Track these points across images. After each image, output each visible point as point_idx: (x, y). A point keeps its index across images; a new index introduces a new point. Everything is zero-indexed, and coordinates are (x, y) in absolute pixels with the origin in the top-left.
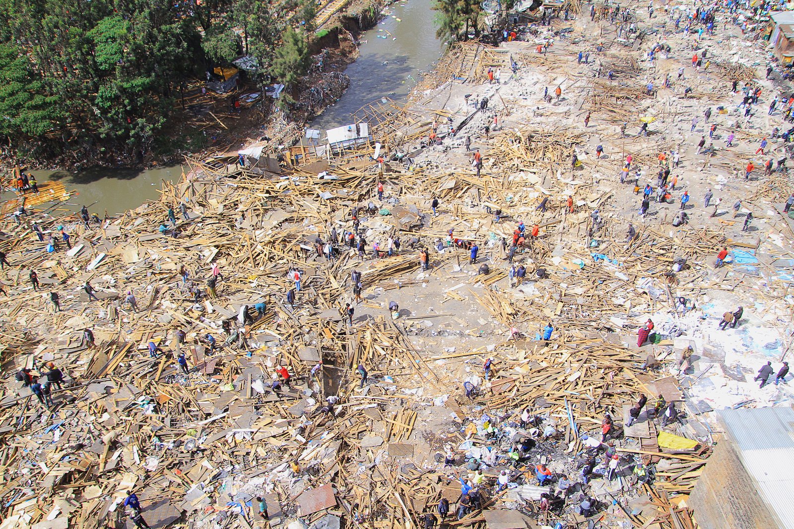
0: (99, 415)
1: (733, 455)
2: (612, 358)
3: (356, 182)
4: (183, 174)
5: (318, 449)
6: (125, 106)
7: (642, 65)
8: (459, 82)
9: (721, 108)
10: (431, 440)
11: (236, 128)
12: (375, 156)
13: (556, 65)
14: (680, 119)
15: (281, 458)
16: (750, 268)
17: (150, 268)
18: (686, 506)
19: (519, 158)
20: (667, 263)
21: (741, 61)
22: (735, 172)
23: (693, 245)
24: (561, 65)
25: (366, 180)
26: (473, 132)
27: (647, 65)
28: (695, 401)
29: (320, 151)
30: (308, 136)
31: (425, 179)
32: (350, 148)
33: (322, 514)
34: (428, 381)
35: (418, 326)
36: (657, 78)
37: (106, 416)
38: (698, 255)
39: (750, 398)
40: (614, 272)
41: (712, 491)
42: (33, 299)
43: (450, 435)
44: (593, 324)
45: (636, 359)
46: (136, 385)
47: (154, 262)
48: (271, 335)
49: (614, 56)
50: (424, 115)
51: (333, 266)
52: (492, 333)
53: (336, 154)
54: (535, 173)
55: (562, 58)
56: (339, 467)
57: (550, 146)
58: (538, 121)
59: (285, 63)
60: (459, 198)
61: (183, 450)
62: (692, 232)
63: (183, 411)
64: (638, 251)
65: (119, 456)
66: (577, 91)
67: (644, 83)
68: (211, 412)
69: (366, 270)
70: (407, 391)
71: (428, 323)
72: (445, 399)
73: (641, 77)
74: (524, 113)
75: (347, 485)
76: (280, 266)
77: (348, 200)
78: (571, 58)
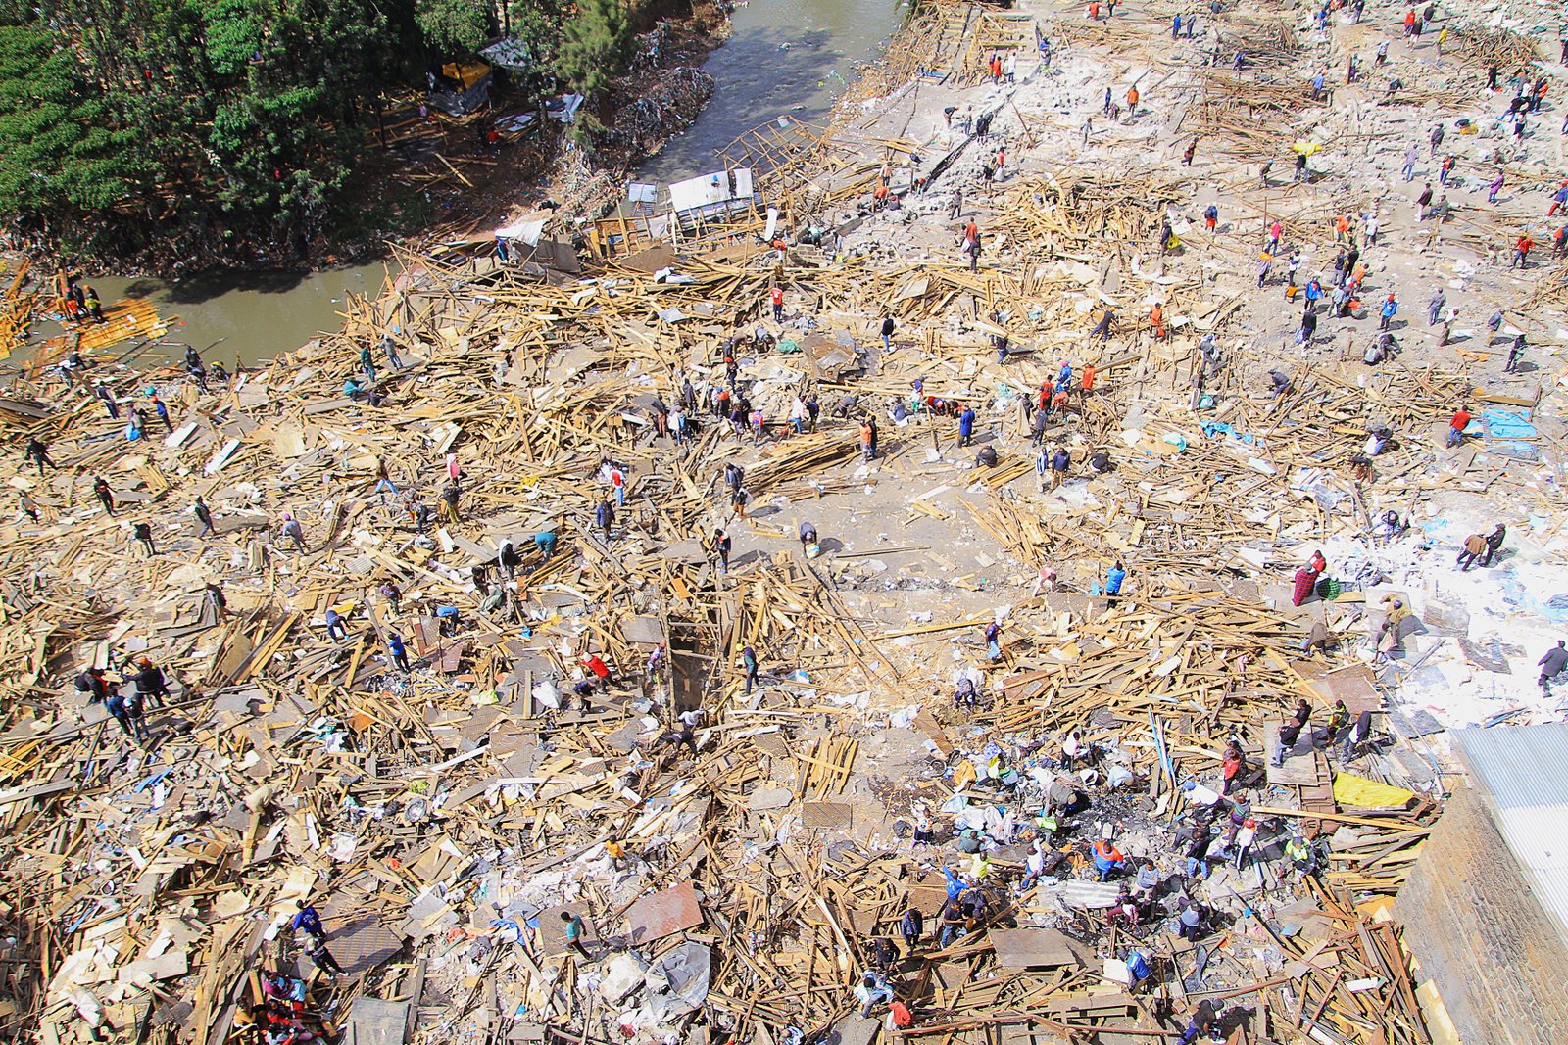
0: (238, 755)
1: (1482, 817)
2: (1243, 628)
3: (731, 288)
4: (387, 279)
5: (666, 815)
6: (269, 146)
7: (1303, 39)
8: (933, 81)
9: (1464, 124)
10: (886, 795)
11: (488, 184)
12: (768, 236)
13: (1128, 43)
14: (1379, 147)
15: (593, 834)
16: (1520, 446)
17: (328, 466)
18: (1388, 917)
19: (1054, 232)
20: (1352, 439)
21: (1508, 24)
22: (1491, 253)
23: (1404, 402)
24: (1137, 42)
25: (749, 283)
27: (1314, 38)
28: (1407, 712)
29: (658, 227)
30: (633, 197)
31: (866, 279)
32: (716, 220)
33: (675, 941)
34: (879, 679)
35: (858, 572)
36: (1332, 64)
37: (251, 758)
38: (1416, 421)
39: (1518, 706)
40: (1246, 459)
41: (1442, 888)
42: (103, 532)
43: (922, 785)
44: (1204, 561)
45: (1290, 630)
46: (308, 696)
47: (335, 455)
48: (568, 594)
49: (1245, 22)
50: (863, 149)
51: (688, 455)
52: (1004, 583)
53: (689, 233)
54: (1086, 263)
55: (1140, 27)
56: (706, 850)
57: (1117, 208)
58: (1093, 157)
59: (583, 51)
60: (936, 314)
61: (403, 821)
62: (1404, 375)
63: (401, 745)
64: (1294, 416)
65: (280, 835)
66: (1170, 95)
67: (1307, 75)
68: (455, 746)
69: (753, 462)
70: (838, 700)
71: (877, 565)
72: (913, 714)
73: (1301, 63)
74: (1065, 142)
75: (722, 884)
76: (583, 457)
77: (716, 324)
78: (1158, 28)
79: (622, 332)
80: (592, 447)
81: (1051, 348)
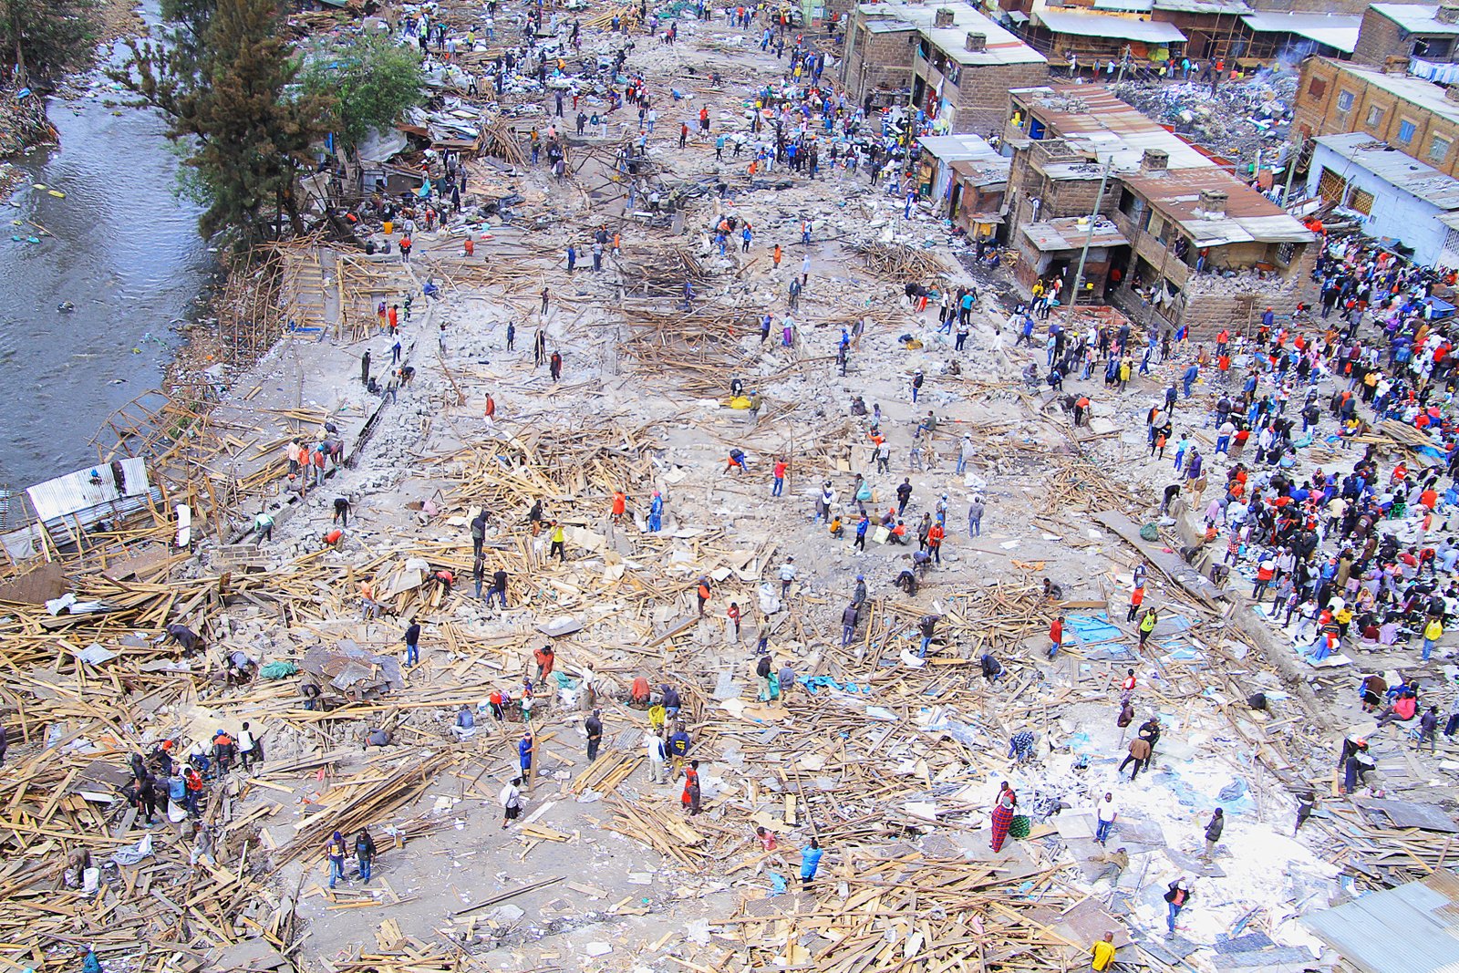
3: (165, 609)
7: (707, 265)
8: (311, 337)
9: (908, 339)
12: (183, 539)
13: (521, 280)
16: (1114, 648)
19: (536, 496)
20: (953, 670)
21: (901, 239)
22: (991, 464)
23: (989, 623)
24: (532, 279)
25: (185, 601)
26: (396, 452)
27: (719, 263)
29: (18, 543)
32: (101, 528)
35: (493, 925)
36: (752, 289)
38: (1006, 641)
40: (864, 709)
44: (876, 826)
45: (1003, 879)
49: (636, 251)
50: (259, 424)
52: (672, 899)
53: (66, 548)
54: (584, 525)
55: (526, 263)
57: (595, 462)
58: (536, 410)
60: (440, 607)
62: (975, 596)
66: (591, 335)
67: (729, 302)
69: (297, 819)
71: (511, 911)
73: (717, 290)
76: (37, 863)
77: (158, 658)
78: (545, 262)
79: (24, 687)
80: (48, 845)
81: (597, 625)
